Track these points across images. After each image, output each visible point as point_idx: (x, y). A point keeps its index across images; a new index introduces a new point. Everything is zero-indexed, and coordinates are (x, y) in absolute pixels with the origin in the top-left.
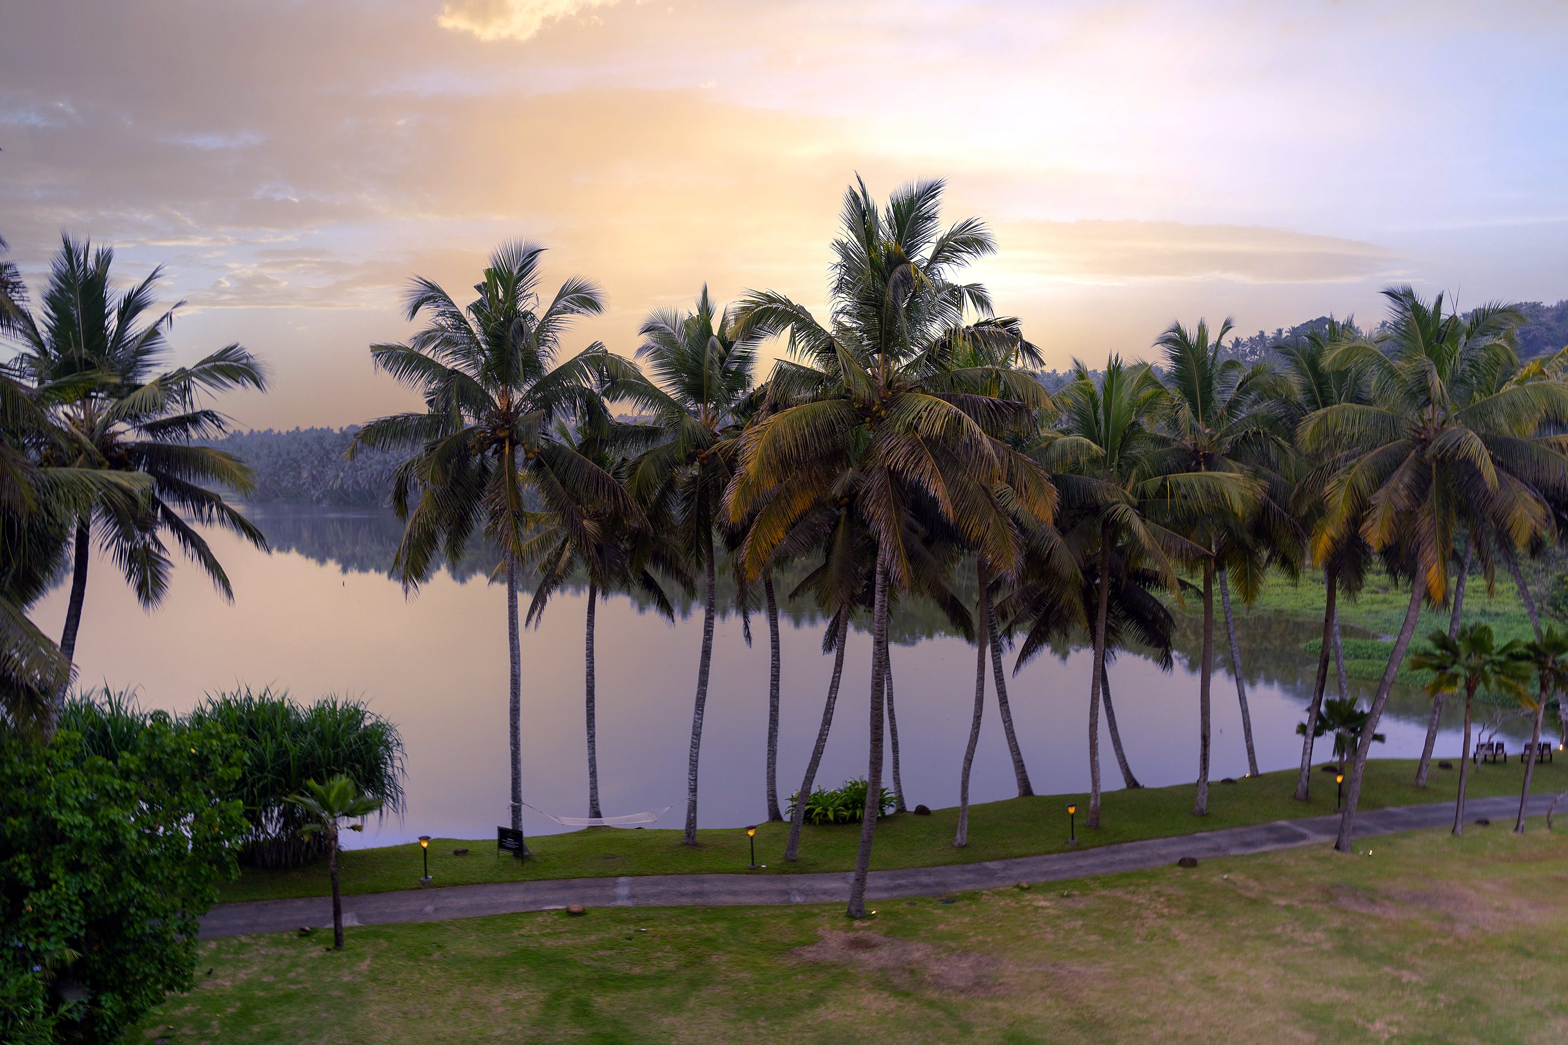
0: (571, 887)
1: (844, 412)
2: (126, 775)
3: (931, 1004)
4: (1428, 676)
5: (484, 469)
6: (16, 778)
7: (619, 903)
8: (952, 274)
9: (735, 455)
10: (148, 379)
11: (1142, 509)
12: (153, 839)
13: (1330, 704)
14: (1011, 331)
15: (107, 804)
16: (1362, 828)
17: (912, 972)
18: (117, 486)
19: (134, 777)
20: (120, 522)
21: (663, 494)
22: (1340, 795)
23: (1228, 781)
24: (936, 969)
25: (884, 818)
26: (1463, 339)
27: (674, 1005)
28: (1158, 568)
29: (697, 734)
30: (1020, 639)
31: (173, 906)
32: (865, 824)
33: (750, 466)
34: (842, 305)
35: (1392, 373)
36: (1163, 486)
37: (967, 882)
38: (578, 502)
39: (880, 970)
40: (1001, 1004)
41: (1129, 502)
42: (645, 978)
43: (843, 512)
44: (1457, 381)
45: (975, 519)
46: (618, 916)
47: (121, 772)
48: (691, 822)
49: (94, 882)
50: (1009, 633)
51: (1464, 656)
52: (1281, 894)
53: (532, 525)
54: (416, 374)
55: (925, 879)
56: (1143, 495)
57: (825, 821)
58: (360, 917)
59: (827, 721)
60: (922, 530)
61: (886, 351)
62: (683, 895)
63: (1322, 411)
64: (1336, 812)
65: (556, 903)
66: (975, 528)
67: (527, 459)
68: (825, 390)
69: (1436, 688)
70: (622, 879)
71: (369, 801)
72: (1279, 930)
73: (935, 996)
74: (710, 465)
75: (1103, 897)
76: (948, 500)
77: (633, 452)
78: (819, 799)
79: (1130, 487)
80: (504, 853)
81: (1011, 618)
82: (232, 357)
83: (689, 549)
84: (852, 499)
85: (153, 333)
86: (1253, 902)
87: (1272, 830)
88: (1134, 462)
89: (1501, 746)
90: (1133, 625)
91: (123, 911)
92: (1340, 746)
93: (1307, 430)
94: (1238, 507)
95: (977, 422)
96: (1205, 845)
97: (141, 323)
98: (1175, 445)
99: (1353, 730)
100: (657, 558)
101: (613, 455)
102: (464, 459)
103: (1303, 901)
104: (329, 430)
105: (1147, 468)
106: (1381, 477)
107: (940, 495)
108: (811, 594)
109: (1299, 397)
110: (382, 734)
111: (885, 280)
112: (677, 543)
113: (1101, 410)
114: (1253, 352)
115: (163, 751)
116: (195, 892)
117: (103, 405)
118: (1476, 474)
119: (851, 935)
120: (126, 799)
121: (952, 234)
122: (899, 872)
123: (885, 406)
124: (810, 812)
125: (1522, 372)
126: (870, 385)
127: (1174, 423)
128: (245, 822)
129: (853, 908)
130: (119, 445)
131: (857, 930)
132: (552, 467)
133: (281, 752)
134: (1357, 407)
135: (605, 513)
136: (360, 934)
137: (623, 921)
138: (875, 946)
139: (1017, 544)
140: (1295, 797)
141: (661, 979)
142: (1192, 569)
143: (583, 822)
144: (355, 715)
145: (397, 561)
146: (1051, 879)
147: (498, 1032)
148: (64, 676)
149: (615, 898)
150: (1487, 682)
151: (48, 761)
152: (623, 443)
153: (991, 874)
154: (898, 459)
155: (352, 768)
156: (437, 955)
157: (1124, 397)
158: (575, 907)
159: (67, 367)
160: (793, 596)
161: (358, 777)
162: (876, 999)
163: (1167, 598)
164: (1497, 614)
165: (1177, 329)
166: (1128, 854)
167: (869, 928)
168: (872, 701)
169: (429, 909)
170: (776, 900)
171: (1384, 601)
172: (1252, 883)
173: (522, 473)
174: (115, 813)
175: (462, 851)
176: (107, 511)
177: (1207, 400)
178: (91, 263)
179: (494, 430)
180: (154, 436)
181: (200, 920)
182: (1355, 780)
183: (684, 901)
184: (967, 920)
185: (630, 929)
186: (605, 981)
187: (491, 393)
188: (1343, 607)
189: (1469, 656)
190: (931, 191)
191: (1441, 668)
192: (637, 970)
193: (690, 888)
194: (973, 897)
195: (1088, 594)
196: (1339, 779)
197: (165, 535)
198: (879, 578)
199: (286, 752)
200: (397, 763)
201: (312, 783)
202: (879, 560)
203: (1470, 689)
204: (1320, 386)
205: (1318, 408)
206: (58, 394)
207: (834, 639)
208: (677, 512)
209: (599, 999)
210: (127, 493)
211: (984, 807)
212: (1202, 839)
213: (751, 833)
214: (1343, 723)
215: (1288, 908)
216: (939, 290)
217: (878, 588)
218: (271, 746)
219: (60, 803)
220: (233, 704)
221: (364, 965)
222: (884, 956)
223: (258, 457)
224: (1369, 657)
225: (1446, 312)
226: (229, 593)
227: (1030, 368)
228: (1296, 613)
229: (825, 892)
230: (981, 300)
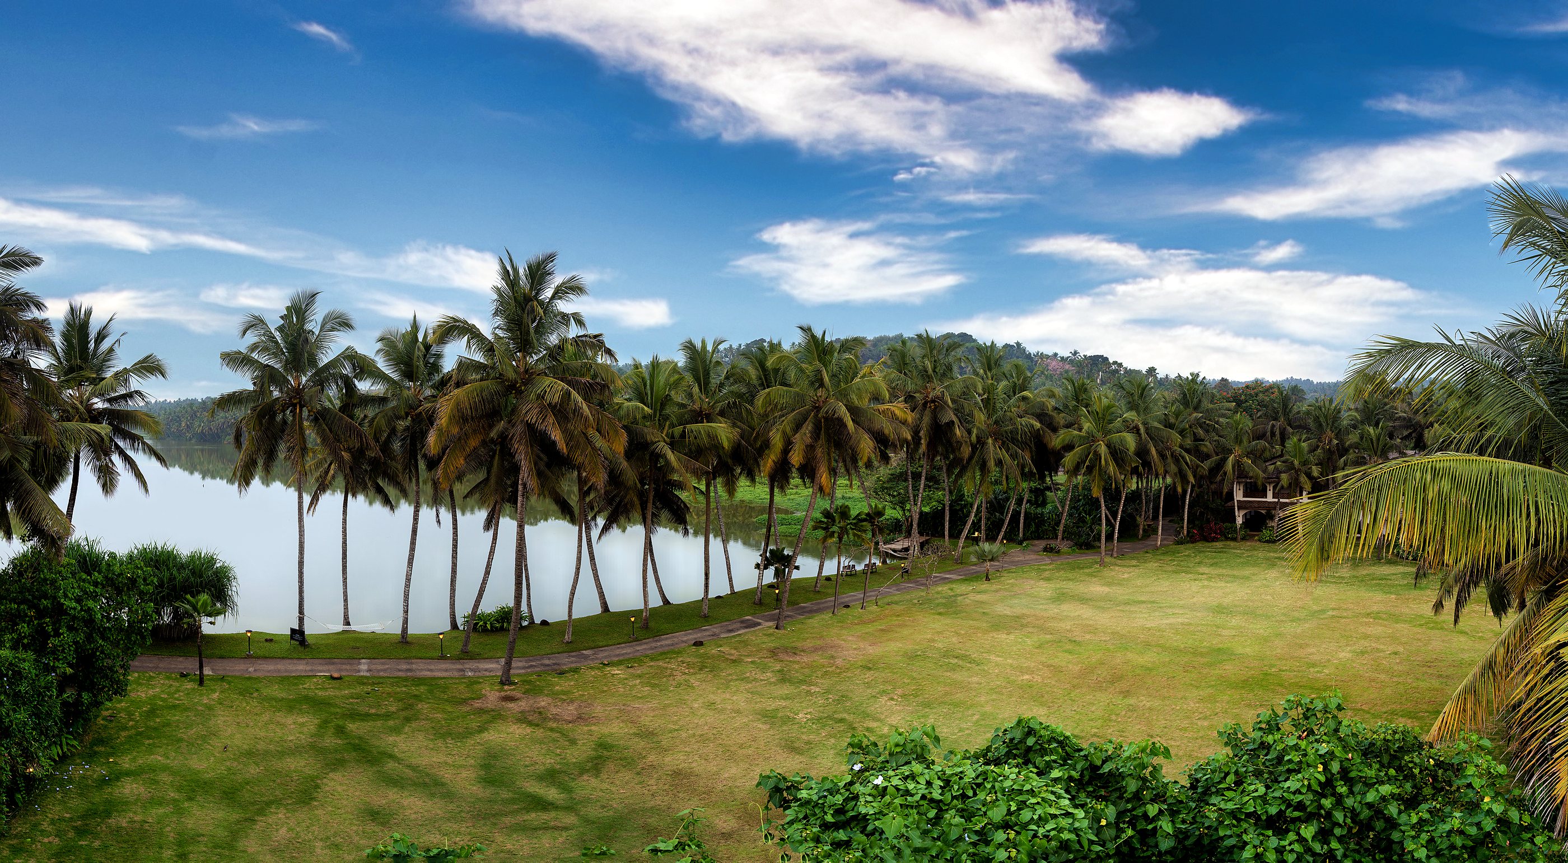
0: (333, 664)
1: (499, 388)
2: (96, 584)
3: (552, 730)
4: (821, 533)
5: (284, 422)
6: (45, 580)
7: (362, 674)
8: (564, 306)
9: (433, 413)
10: (109, 374)
11: (673, 445)
12: (109, 619)
13: (771, 551)
14: (598, 341)
15: (87, 598)
16: (788, 616)
17: (540, 713)
18: (93, 430)
19: (100, 586)
20: (95, 451)
21: (389, 437)
22: (777, 600)
23: (719, 597)
24: (554, 711)
25: (522, 628)
26: (836, 354)
27: (396, 730)
28: (681, 479)
29: (408, 579)
30: (601, 522)
31: (118, 654)
32: (512, 632)
33: (443, 420)
34: (498, 323)
35: (802, 371)
36: (684, 431)
37: (572, 662)
38: (338, 441)
39: (521, 712)
40: (593, 728)
41: (665, 441)
42: (377, 715)
43: (498, 448)
44: (833, 376)
45: (579, 452)
46: (361, 681)
47: (94, 582)
48: (405, 629)
49: (81, 638)
50: (594, 518)
51: (837, 521)
52: (748, 656)
53: (311, 454)
54: (246, 368)
55: (547, 662)
56: (673, 437)
57: (485, 630)
58: (213, 670)
59: (487, 572)
60: (545, 458)
61: (525, 351)
62: (400, 670)
63: (767, 390)
64: (775, 609)
65: (324, 672)
66: (579, 458)
67: (309, 416)
68: (488, 374)
69: (825, 539)
70: (363, 661)
71: (220, 609)
72: (748, 675)
73: (555, 725)
74: (418, 419)
75: (651, 666)
76: (563, 441)
77: (370, 412)
78: (483, 617)
79: (665, 432)
80: (293, 642)
81: (596, 510)
82: (151, 361)
83: (405, 469)
84: (504, 439)
85: (111, 350)
86: (734, 661)
87: (742, 622)
88: (667, 418)
89: (854, 566)
90: (666, 512)
91: (94, 654)
92: (778, 574)
93: (760, 400)
94: (726, 444)
95: (578, 393)
96: (708, 633)
97: (105, 345)
98: (689, 408)
99: (784, 565)
100: (386, 475)
101: (359, 413)
102: (273, 417)
103: (760, 658)
104: (196, 400)
105: (675, 422)
106: (798, 427)
107: (557, 439)
108: (477, 496)
109: (755, 382)
110: (226, 572)
111: (523, 310)
112: (398, 466)
113: (648, 387)
114: (726, 356)
115: (114, 574)
116: (128, 649)
117: (88, 389)
118: (843, 425)
119: (503, 694)
120: (95, 597)
121: (564, 283)
122: (531, 658)
123: (525, 384)
124: (476, 624)
125: (862, 373)
126: (515, 371)
127: (690, 396)
128: (154, 615)
129: (503, 679)
130: (94, 410)
131: (506, 691)
132: (324, 420)
133: (172, 578)
134: (785, 388)
135: (354, 447)
136: (212, 679)
137: (364, 684)
138: (517, 699)
139: (603, 466)
140: (754, 603)
141: (388, 716)
142: (699, 481)
143: (340, 627)
144: (211, 561)
145: (234, 474)
146: (621, 658)
147: (291, 738)
148: (68, 530)
149: (359, 671)
150: (848, 535)
151: (60, 572)
152: (365, 406)
153: (586, 657)
154: (532, 417)
155: (210, 590)
156: (255, 695)
157: (661, 379)
158: (336, 675)
159: (71, 370)
160: (465, 497)
161: (213, 595)
162: (518, 728)
163: (684, 495)
164: (850, 498)
165: (690, 342)
166: (666, 641)
167: (514, 690)
168: (516, 561)
169: (251, 669)
170: (456, 674)
171: (796, 493)
172: (733, 651)
173: (306, 423)
174: (91, 604)
175: (270, 640)
176: (90, 445)
177: (707, 383)
178: (82, 316)
179: (290, 399)
180: (111, 405)
181: (130, 662)
182: (786, 592)
183: (400, 674)
184: (572, 683)
185: (369, 688)
186: (354, 715)
187: (290, 378)
188: (778, 498)
189: (840, 522)
190: (550, 258)
191: (826, 529)
192: (373, 711)
193: (404, 667)
194: (576, 670)
195: (642, 495)
196: (777, 591)
197: (116, 458)
198: (520, 487)
199: (175, 578)
200: (234, 589)
201: (188, 597)
202: (521, 477)
203: (840, 538)
204: (765, 376)
205: (765, 389)
206: (66, 384)
207: (491, 523)
208: (396, 446)
209: (350, 725)
210: (98, 434)
211: (581, 620)
212: (705, 630)
213: (441, 637)
214: (778, 562)
215: (752, 662)
216: (555, 316)
217: (520, 493)
218: (167, 574)
219: (66, 596)
220: (148, 550)
221: (215, 696)
222: (523, 705)
223: (159, 415)
224: (790, 524)
225: (828, 339)
226: (147, 490)
227: (609, 362)
228: (751, 502)
229: (486, 670)
230: (580, 322)
